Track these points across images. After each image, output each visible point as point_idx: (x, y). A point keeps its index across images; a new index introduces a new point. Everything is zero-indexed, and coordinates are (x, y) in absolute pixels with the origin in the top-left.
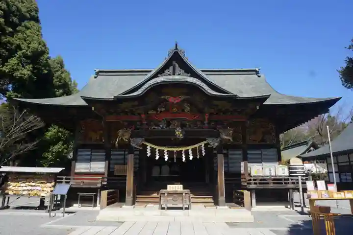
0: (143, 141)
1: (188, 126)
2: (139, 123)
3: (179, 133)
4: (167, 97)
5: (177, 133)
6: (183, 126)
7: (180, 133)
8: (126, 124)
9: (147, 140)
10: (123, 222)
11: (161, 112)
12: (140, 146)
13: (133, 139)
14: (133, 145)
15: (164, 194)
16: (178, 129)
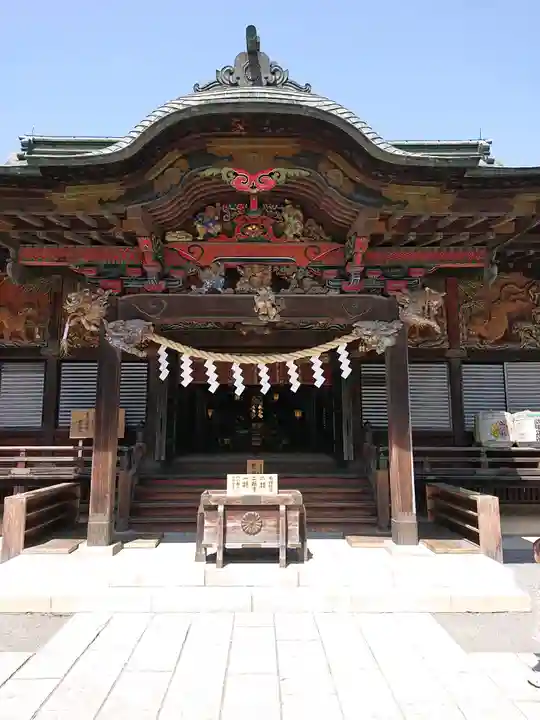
0: (147, 330)
1: (294, 283)
2: (135, 273)
3: (266, 306)
4: (224, 171)
5: (260, 304)
6: (278, 283)
7: (269, 304)
8: (90, 274)
9: (163, 331)
10: (69, 615)
11: (208, 236)
12: (140, 348)
13: (112, 324)
14: (115, 343)
15: (215, 508)
16: (263, 292)
